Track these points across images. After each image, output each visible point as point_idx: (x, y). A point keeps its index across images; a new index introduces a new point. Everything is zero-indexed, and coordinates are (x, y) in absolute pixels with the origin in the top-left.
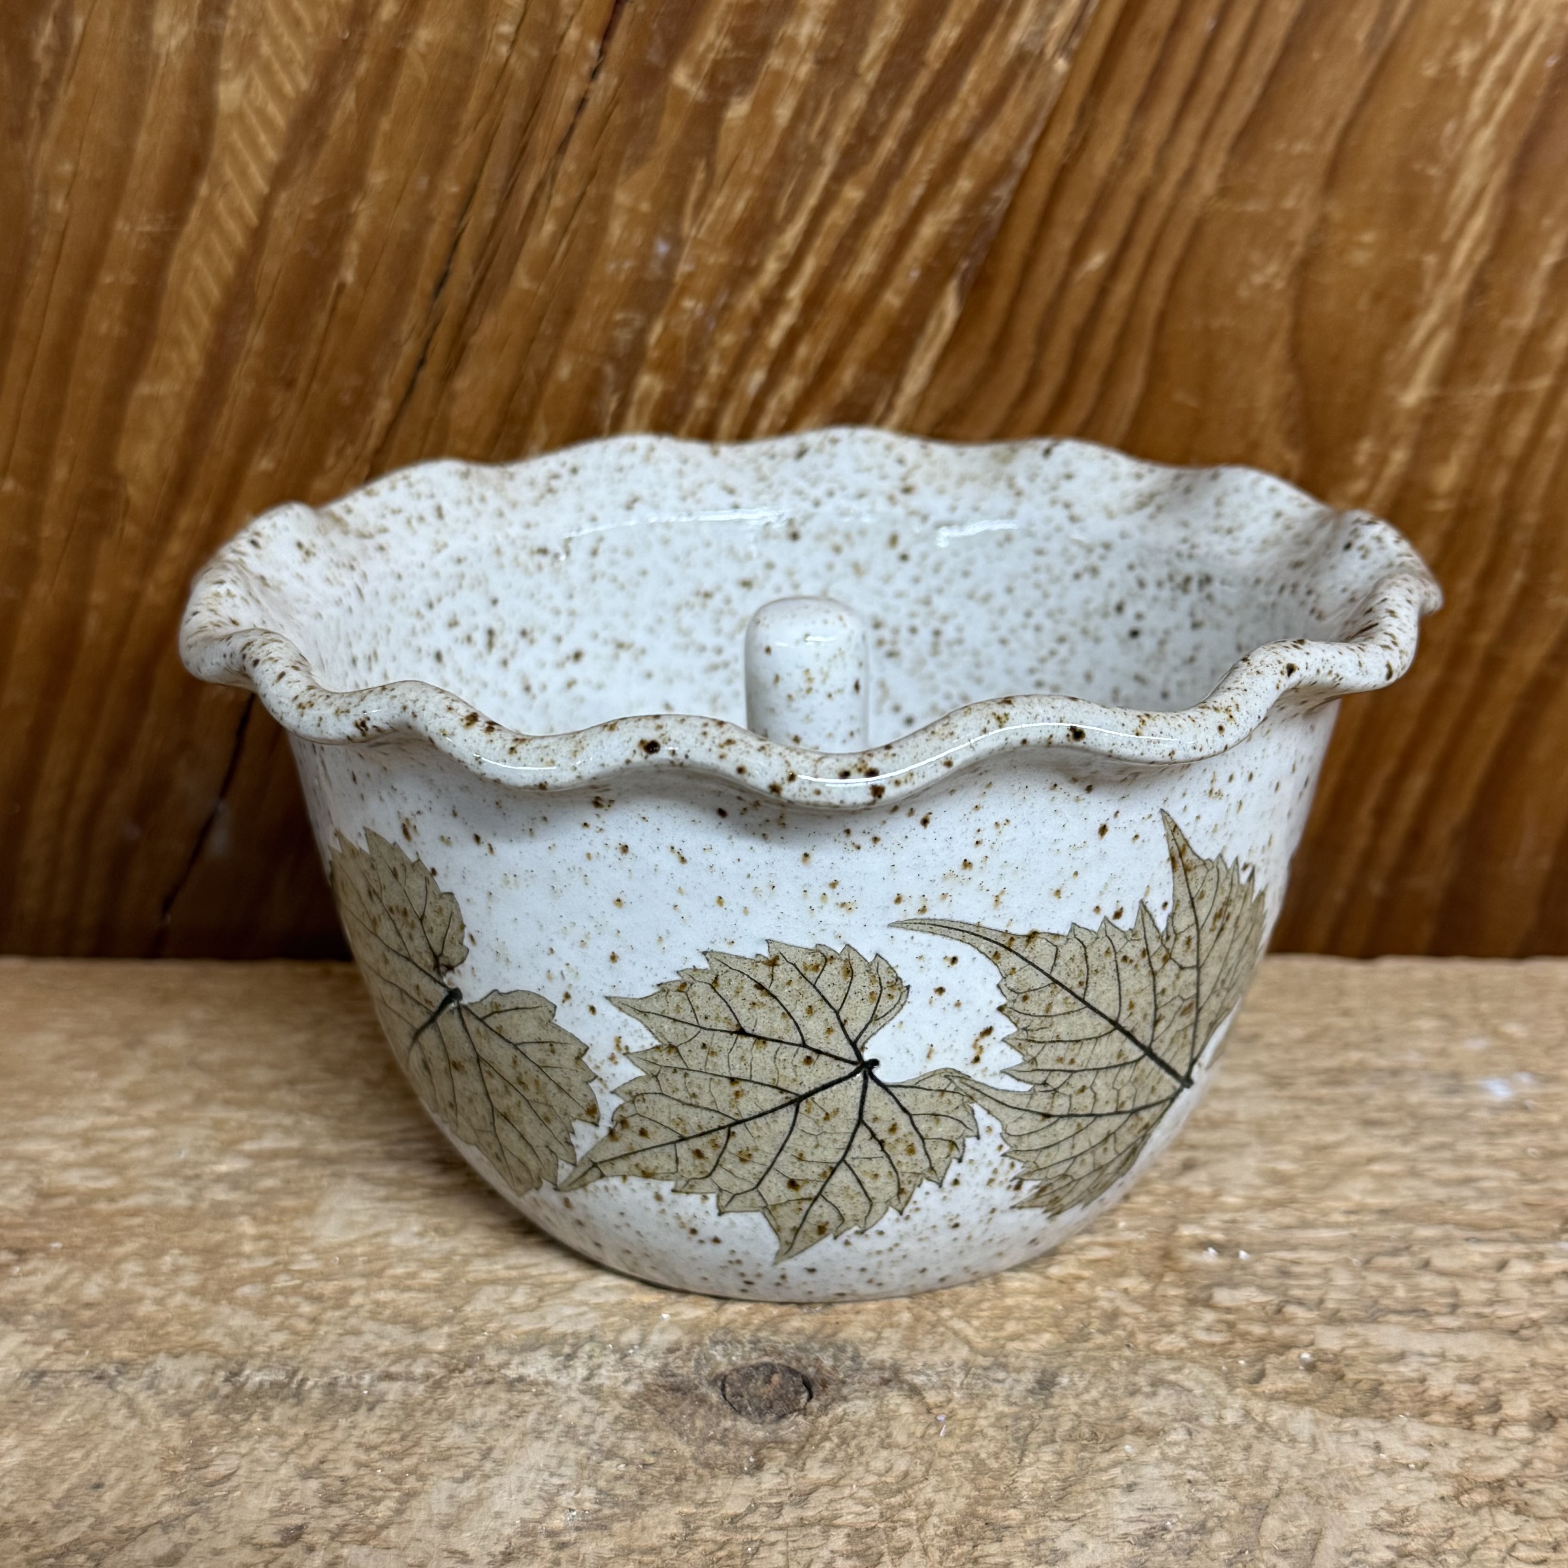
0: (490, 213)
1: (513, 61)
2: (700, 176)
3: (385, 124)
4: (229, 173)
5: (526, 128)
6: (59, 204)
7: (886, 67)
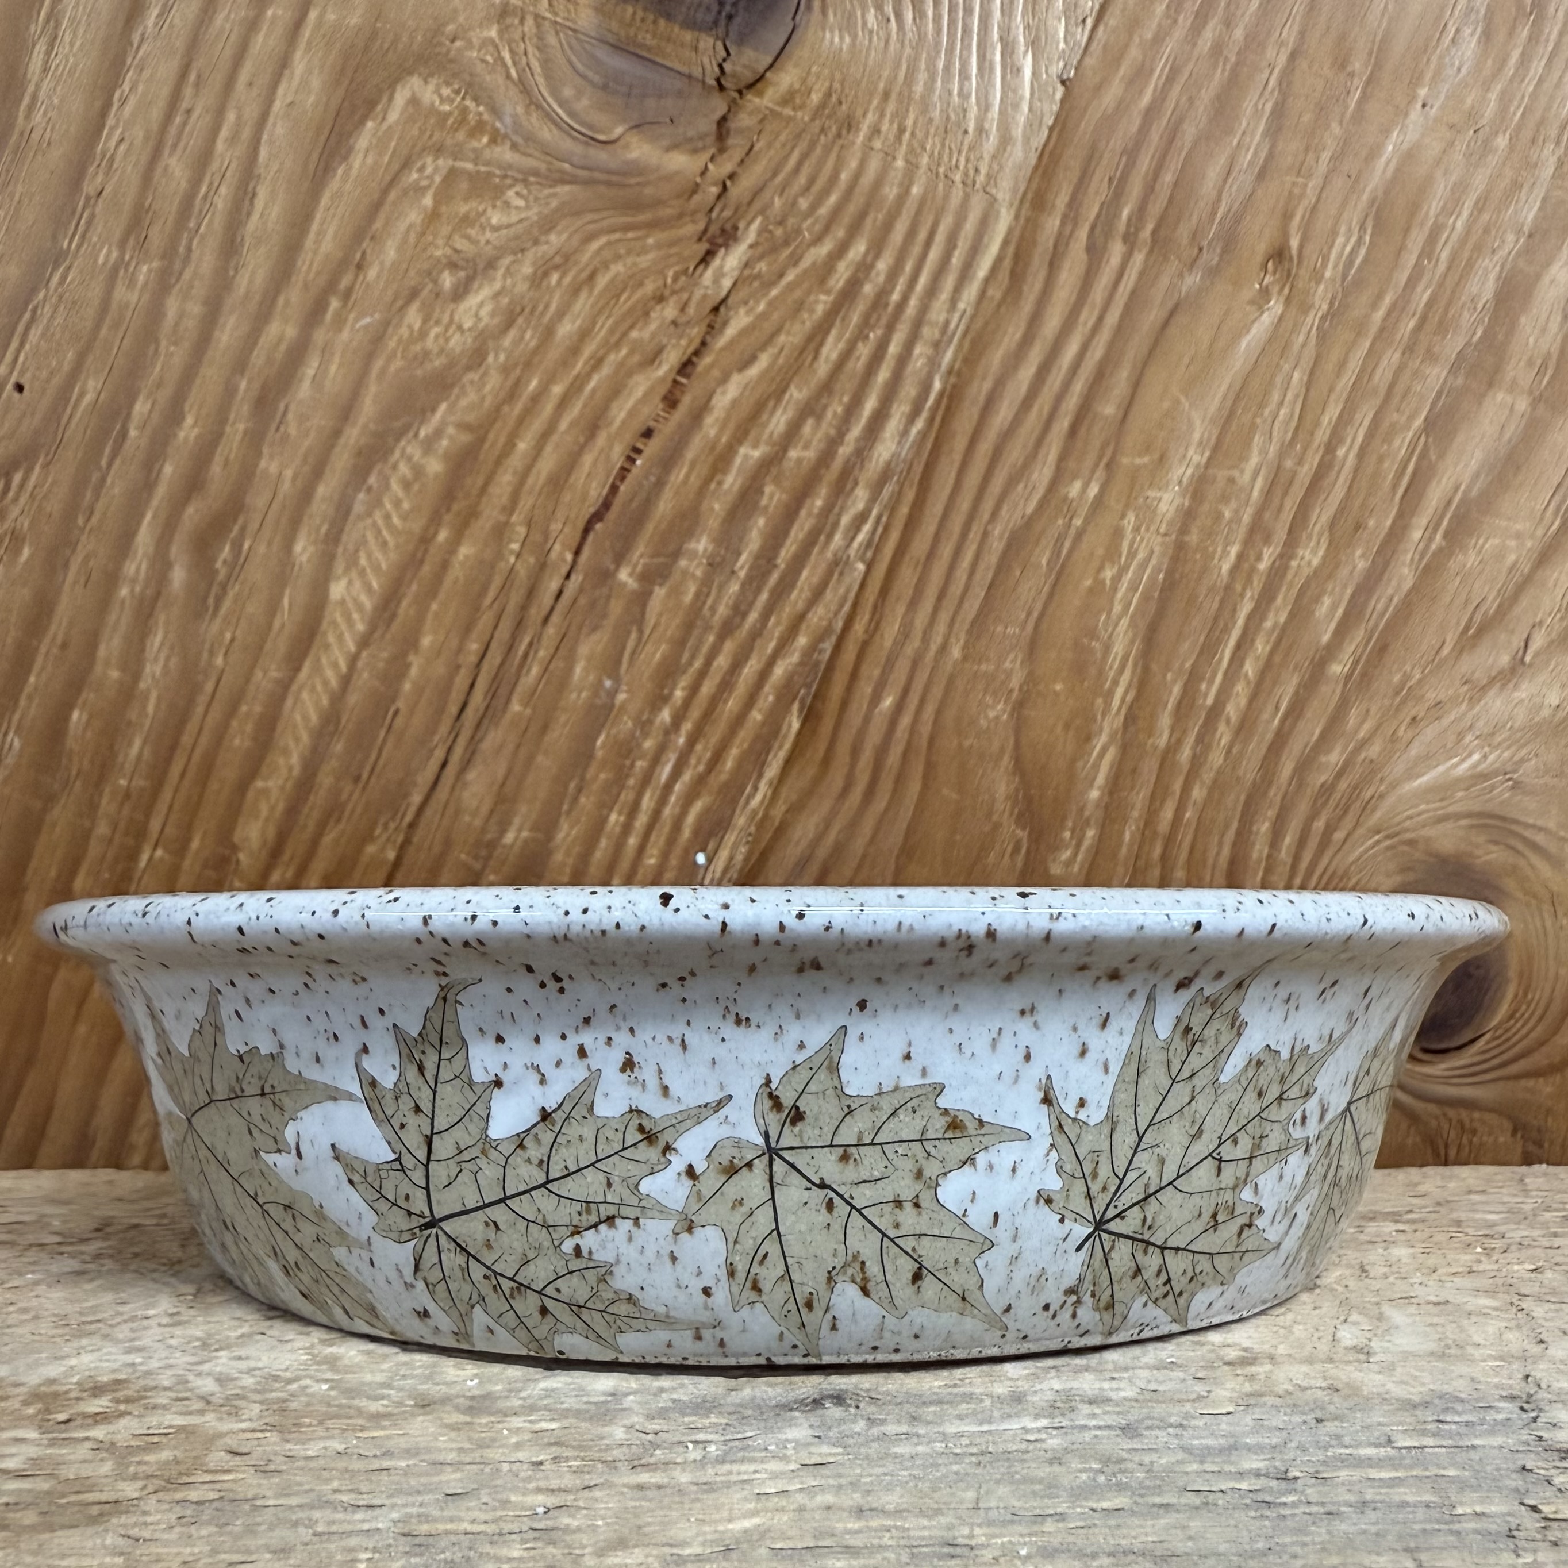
0: (498, 661)
1: (518, 566)
2: (634, 636)
3: (434, 606)
4: (331, 639)
5: (524, 607)
6: (219, 661)
7: (751, 569)
